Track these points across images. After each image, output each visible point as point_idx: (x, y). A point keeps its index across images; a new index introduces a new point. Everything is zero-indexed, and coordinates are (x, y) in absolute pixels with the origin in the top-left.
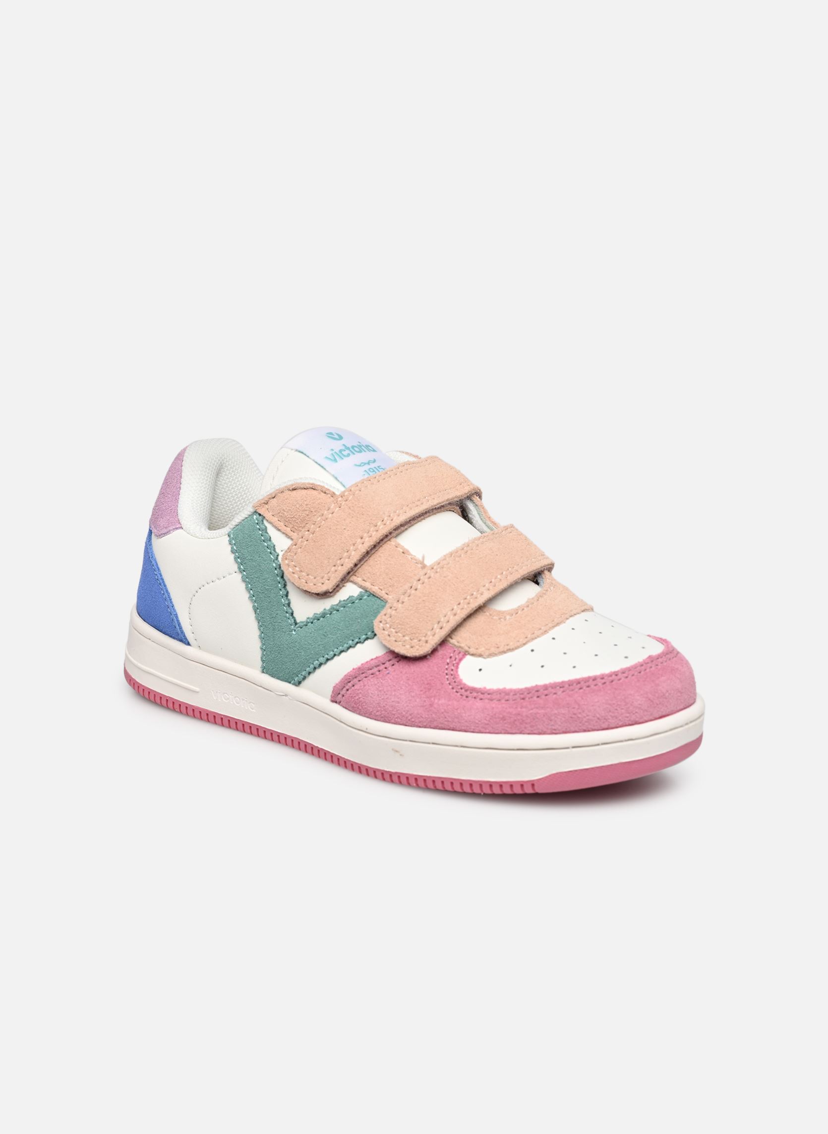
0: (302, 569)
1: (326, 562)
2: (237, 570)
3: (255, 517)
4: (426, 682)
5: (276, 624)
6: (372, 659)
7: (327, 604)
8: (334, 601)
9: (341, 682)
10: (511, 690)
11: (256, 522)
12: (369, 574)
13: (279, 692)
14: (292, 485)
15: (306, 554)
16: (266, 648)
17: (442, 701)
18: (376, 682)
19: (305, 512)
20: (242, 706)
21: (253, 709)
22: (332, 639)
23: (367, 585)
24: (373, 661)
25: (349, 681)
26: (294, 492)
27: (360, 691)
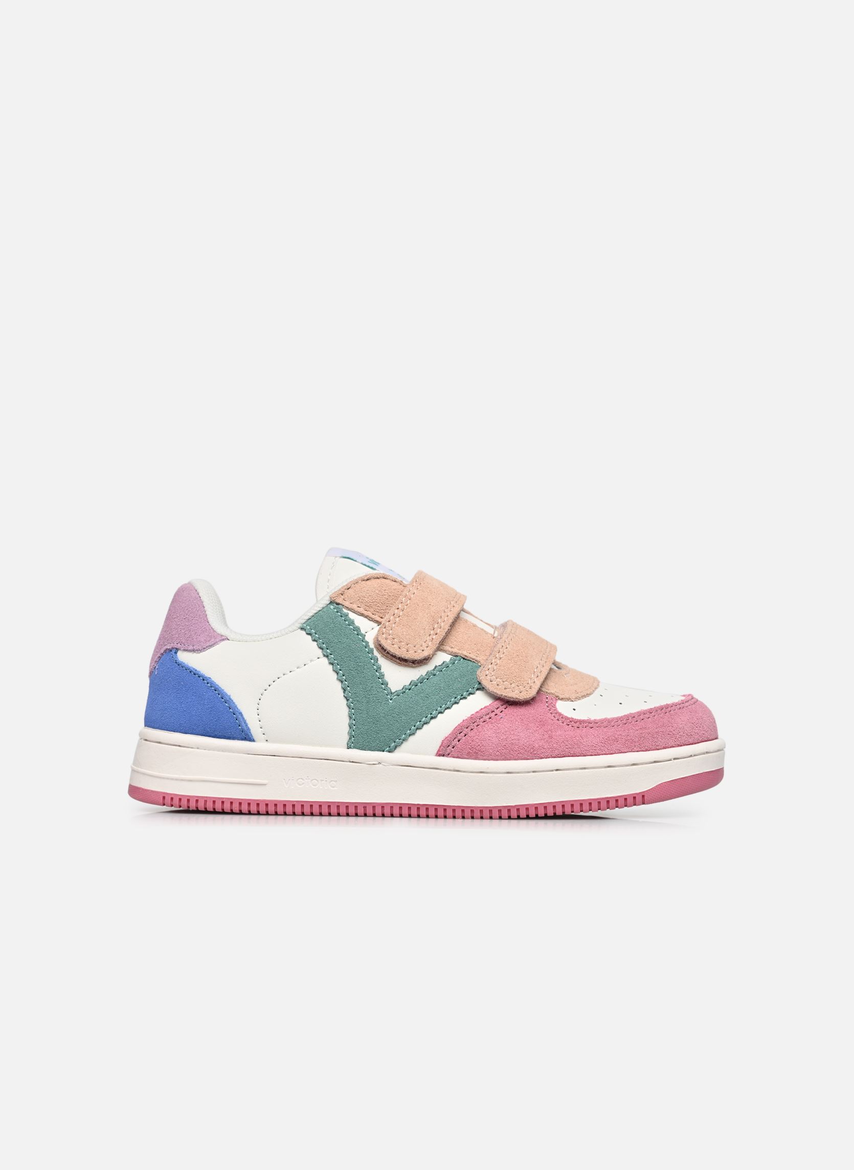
0: (401, 640)
1: (422, 632)
2: (321, 655)
3: (332, 607)
4: (538, 721)
5: (371, 696)
6: (482, 709)
7: (422, 671)
8: (430, 667)
9: (452, 733)
10: (613, 719)
11: (335, 610)
12: (455, 642)
13: (372, 761)
14: (366, 576)
15: (402, 627)
16: (356, 723)
17: (559, 733)
18: (492, 727)
19: (385, 596)
20: (321, 788)
21: (333, 787)
22: (435, 700)
23: (455, 650)
24: (482, 711)
25: (461, 731)
26: (368, 581)
27: (476, 737)
